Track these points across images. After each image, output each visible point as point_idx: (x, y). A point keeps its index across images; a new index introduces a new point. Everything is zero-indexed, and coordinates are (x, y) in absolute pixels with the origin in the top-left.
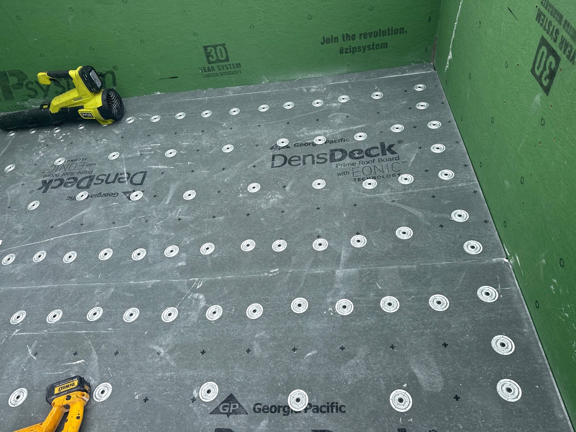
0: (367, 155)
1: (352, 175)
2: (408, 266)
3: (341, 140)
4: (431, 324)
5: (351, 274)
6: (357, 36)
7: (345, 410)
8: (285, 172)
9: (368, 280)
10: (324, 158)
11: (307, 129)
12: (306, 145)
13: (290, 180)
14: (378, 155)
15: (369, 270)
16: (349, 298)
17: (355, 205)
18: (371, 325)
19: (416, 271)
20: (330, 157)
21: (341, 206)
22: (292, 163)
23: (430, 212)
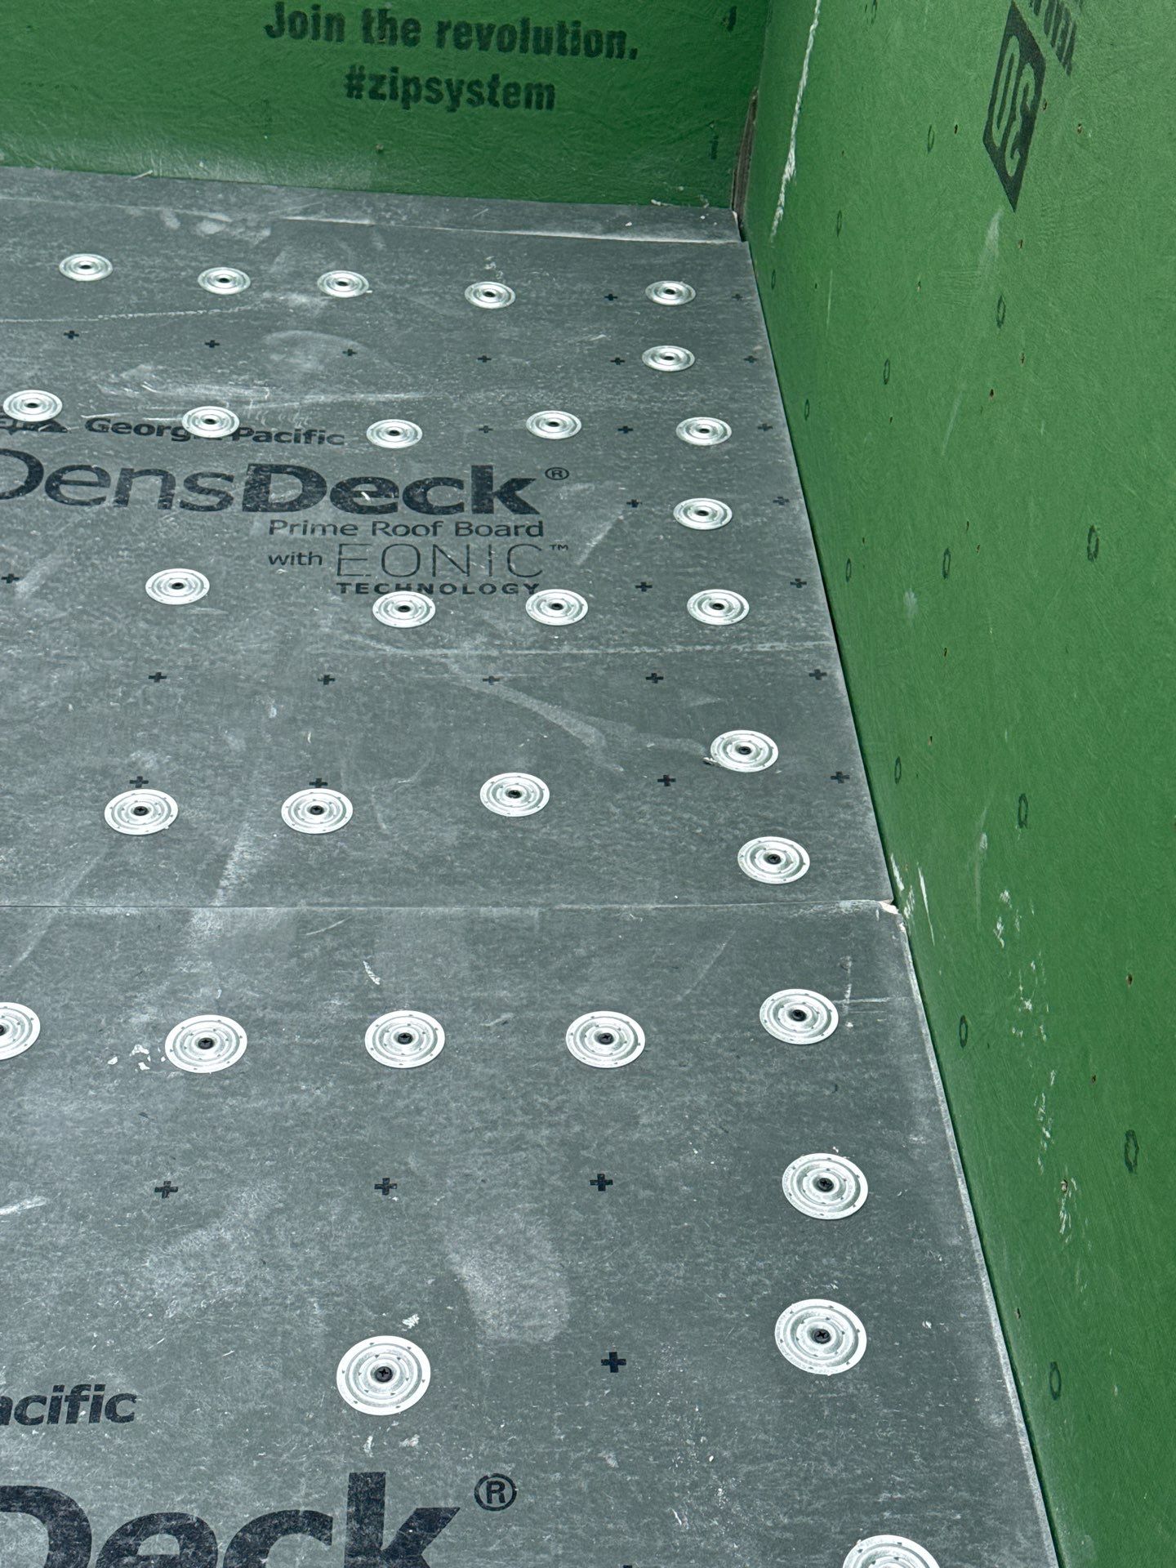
0: (410, 502)
1: (334, 570)
2: (506, 911)
3: (309, 435)
4: (559, 1109)
5: (260, 927)
6: (428, 29)
7: (130, 1411)
8: (23, 522)
9: (327, 952)
10: (217, 493)
11: (159, 373)
12: (144, 430)
13: (43, 556)
14: (460, 507)
15: (341, 916)
16: (233, 1012)
17: (327, 680)
18: (310, 1110)
19: (538, 927)
20: (246, 491)
21: (266, 677)
22: (65, 490)
23: (631, 729)
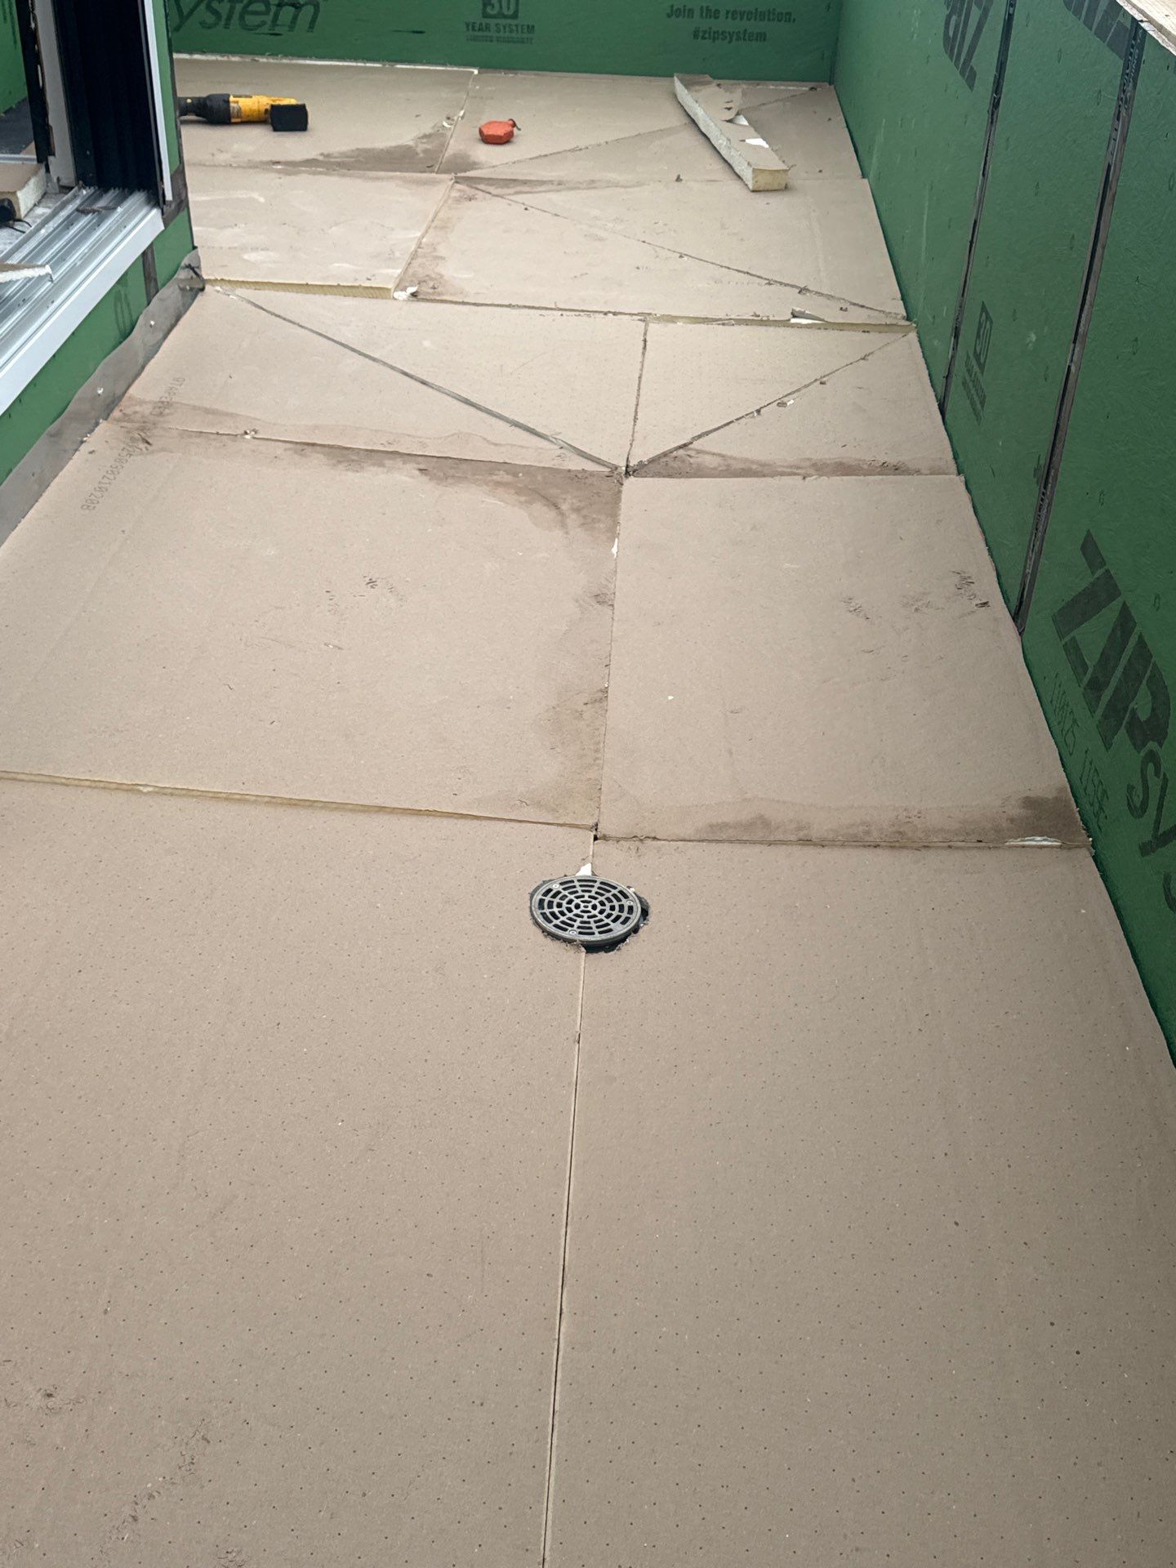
6: (723, 13)
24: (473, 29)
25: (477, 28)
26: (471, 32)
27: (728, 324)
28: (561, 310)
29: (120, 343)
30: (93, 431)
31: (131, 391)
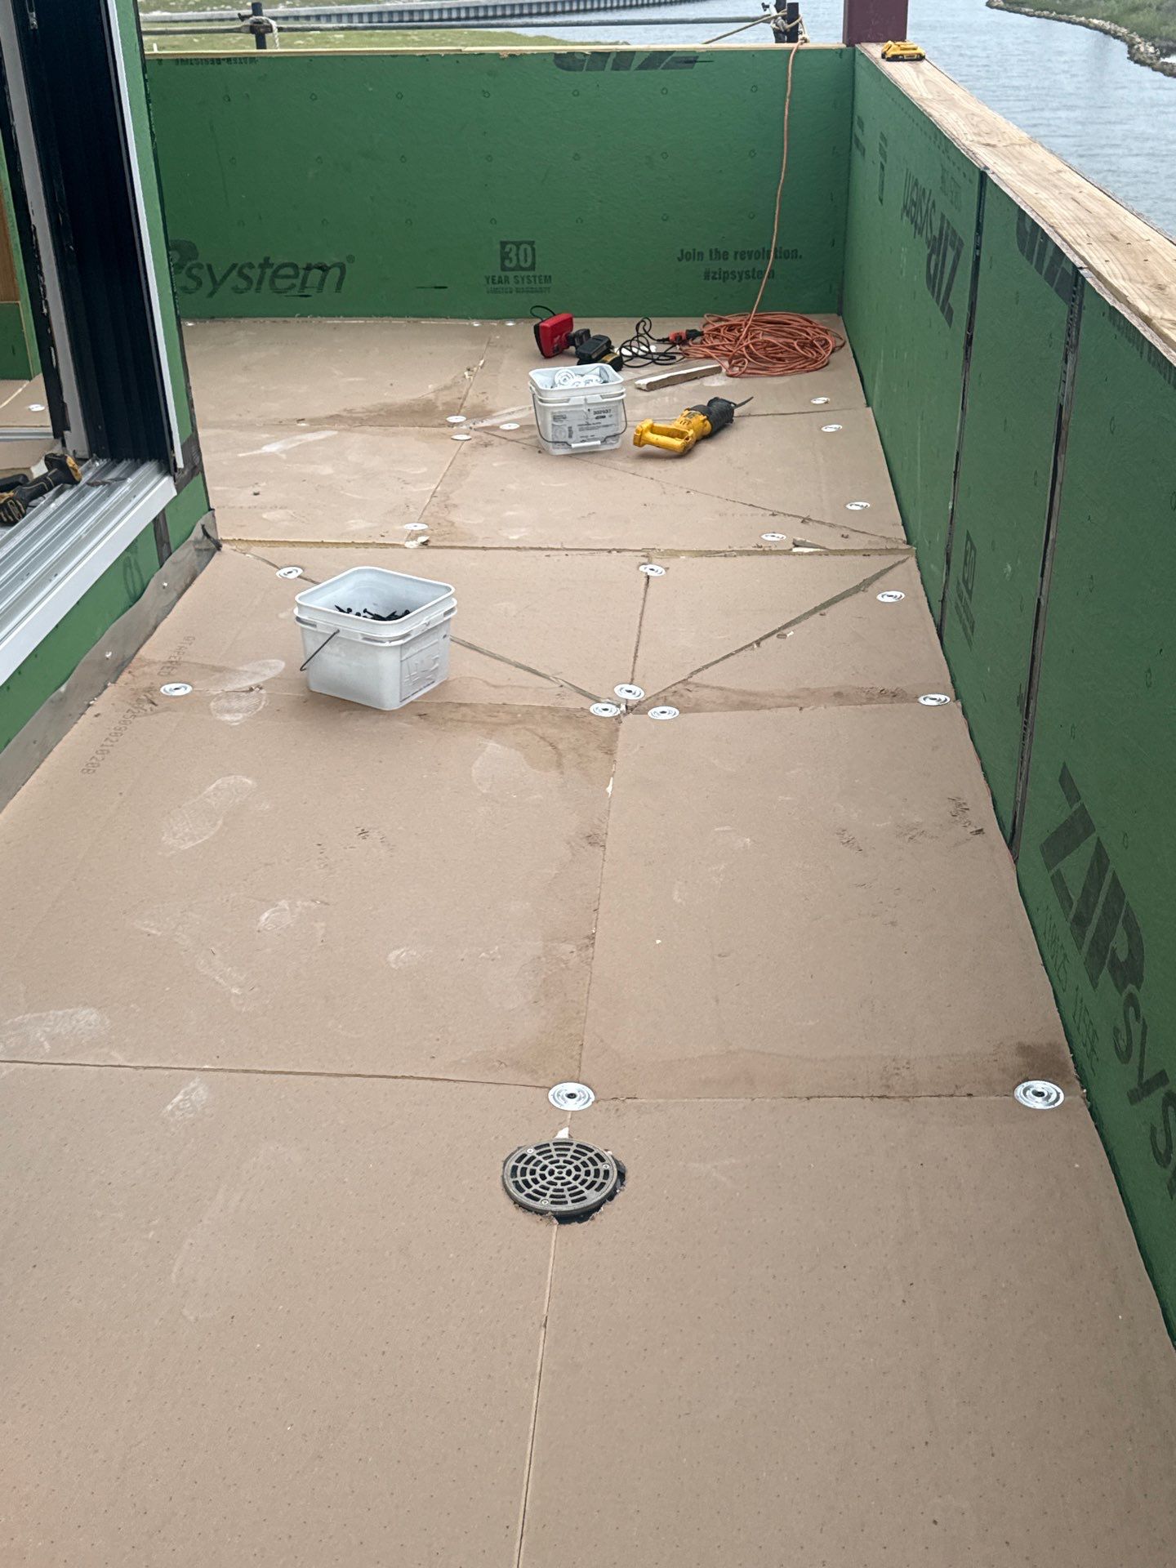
6: (731, 254)
24: (493, 283)
25: (496, 281)
26: (491, 286)
27: (730, 556)
28: (568, 550)
29: (131, 606)
30: (100, 694)
31: (142, 652)
